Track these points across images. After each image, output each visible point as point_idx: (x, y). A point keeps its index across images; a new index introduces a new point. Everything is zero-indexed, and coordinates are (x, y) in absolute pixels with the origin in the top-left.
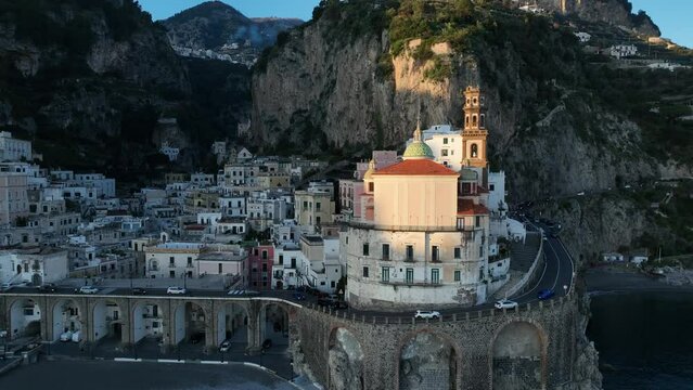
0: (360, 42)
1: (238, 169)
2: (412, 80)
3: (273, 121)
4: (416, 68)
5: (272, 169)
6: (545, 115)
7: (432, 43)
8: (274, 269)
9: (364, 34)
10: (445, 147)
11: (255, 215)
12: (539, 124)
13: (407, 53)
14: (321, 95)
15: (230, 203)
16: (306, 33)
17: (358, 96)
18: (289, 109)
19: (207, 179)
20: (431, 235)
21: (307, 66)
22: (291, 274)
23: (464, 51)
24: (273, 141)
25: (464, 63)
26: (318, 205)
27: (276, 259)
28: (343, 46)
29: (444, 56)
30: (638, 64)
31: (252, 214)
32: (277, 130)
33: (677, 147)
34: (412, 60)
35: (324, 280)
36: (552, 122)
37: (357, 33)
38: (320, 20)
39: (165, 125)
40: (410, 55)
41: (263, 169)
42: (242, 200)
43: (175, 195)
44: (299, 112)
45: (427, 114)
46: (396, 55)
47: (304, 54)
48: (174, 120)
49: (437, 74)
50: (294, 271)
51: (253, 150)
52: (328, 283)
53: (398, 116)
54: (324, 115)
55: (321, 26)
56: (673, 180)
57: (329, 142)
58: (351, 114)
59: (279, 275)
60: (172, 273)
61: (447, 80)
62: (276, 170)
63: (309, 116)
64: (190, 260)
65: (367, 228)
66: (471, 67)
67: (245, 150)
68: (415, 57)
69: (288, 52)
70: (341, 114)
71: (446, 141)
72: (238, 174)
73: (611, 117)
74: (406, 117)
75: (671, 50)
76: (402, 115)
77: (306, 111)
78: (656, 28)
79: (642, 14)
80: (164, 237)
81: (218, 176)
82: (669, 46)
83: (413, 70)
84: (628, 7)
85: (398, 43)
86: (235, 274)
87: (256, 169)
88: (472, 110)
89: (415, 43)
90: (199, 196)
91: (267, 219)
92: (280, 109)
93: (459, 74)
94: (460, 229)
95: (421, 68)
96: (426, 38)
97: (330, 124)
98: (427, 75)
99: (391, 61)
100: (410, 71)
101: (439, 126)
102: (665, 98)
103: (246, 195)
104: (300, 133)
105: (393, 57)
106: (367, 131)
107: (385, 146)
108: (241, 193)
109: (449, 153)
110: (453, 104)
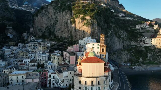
0: (65, 12)
1: (33, 45)
2: (80, 25)
3: (40, 29)
4: (82, 22)
5: (42, 44)
6: (109, 32)
7: (86, 16)
8: (48, 79)
9: (66, 10)
10: (93, 46)
11: (40, 60)
12: (108, 34)
13: (79, 18)
14: (54, 23)
15: (31, 55)
16: (49, 7)
17: (64, 25)
18: (45, 26)
19: (22, 45)
20: (98, 78)
21: (49, 15)
22: (53, 80)
23: (94, 19)
24: (41, 34)
25: (94, 22)
26: (58, 59)
27: (49, 76)
28: (60, 12)
29: (89, 20)
30: (125, 18)
31: (39, 60)
32: (41, 31)
33: (134, 38)
34: (81, 20)
35: (64, 84)
36: (111, 34)
37: (64, 10)
38: (53, 4)
39: (9, 29)
40: (80, 19)
41: (40, 44)
42: (35, 54)
43: (14, 51)
44: (47, 27)
45: (85, 34)
46: (76, 18)
47: (48, 12)
48: (11, 27)
49: (87, 24)
50: (54, 80)
51: (35, 36)
52: (65, 85)
53: (77, 33)
54: (55, 29)
55: (53, 6)
56: (133, 45)
57: (56, 36)
58: (62, 30)
59: (50, 81)
60: (17, 81)
61: (90, 26)
62: (43, 44)
63: (50, 28)
64: (23, 77)
65: (80, 77)
66: (95, 23)
67: (33, 37)
68: (82, 19)
69: (44, 12)
70: (59, 29)
71: (93, 45)
72: (33, 46)
73: (121, 31)
74: (79, 34)
75: (127, 13)
76: (78, 33)
77: (49, 27)
78: (124, 7)
79: (121, 4)
80: (14, 69)
81: (26, 44)
82: (127, 12)
83: (81, 22)
84: (119, 2)
85: (76, 15)
86: (37, 82)
87: (38, 44)
88: (102, 40)
89: (81, 16)
90: (22, 52)
91: (43, 61)
92: (42, 26)
93: (93, 24)
94: (105, 76)
95: (83, 22)
96: (84, 15)
97: (56, 31)
98: (85, 24)
99: (75, 19)
100: (80, 23)
101: (88, 37)
102: (131, 26)
103: (36, 52)
104: (48, 33)
105: (75, 18)
106: (67, 34)
107: (73, 41)
108: (34, 52)
109: (94, 48)
110: (91, 32)
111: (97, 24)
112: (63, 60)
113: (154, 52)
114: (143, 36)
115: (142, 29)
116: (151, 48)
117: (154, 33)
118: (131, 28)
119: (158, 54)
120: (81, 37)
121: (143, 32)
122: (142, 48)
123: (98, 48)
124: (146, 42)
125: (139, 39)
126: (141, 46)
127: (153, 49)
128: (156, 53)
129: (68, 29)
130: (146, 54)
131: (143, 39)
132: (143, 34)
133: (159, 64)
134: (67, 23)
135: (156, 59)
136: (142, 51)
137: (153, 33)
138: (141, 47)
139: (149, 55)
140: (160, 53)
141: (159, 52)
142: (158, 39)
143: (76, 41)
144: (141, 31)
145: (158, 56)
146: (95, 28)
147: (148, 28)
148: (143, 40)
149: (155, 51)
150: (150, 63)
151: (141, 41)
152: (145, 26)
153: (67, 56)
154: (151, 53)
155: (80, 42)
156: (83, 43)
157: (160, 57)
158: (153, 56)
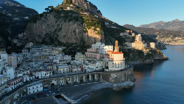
0: (72, 22)
2: (93, 34)
5: (54, 49)
7: (96, 28)
8: (84, 69)
13: (91, 29)
16: (48, 15)
17: (71, 33)
18: (44, 33)
20: (121, 61)
21: (49, 22)
23: (102, 30)
25: (102, 32)
27: (84, 67)
28: (66, 22)
29: (99, 30)
30: (110, 26)
31: (65, 59)
32: (41, 38)
34: (93, 31)
37: (70, 20)
41: (52, 49)
44: (47, 34)
45: (96, 40)
46: (89, 29)
47: (48, 20)
49: (98, 33)
53: (89, 40)
54: (58, 36)
55: (53, 14)
57: (60, 42)
58: (68, 37)
60: (64, 72)
61: (100, 35)
65: (112, 61)
68: (94, 30)
69: (43, 19)
70: (65, 36)
73: (111, 38)
74: (91, 40)
77: (49, 33)
79: (99, 10)
81: (30, 50)
85: (89, 27)
86: (80, 70)
89: (93, 27)
91: (68, 60)
92: (42, 33)
93: (102, 34)
94: (123, 60)
97: (60, 38)
98: (96, 33)
99: (87, 29)
101: (99, 43)
103: (54, 55)
104: (49, 39)
106: (75, 41)
107: (86, 45)
108: (53, 55)
110: (101, 39)
114: (126, 41)
115: (124, 36)
116: (132, 50)
117: (132, 39)
118: (116, 35)
119: (136, 54)
120: (93, 42)
123: (111, 48)
124: (128, 46)
125: (123, 44)
128: (135, 53)
129: (76, 36)
130: (129, 54)
131: (126, 43)
132: (126, 40)
133: (137, 60)
134: (74, 31)
135: (135, 57)
136: (126, 52)
138: (125, 49)
139: (131, 55)
141: (137, 52)
142: (136, 43)
143: (89, 45)
144: (124, 38)
145: (136, 55)
146: (103, 36)
147: (128, 36)
149: (134, 51)
150: (132, 60)
151: (125, 45)
152: (126, 34)
153: (90, 55)
154: (132, 53)
155: (92, 46)
156: (95, 47)
157: (137, 55)
158: (133, 55)
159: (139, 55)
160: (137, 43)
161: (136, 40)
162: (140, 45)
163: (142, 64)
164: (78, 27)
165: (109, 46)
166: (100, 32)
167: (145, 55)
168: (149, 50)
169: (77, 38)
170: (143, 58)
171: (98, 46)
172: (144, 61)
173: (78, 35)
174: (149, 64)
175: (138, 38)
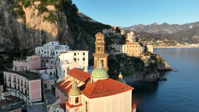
2: (37, 20)
4: (39, 15)
6: (78, 36)
7: (47, 4)
10: (75, 57)
12: (78, 39)
13: (33, 7)
23: (61, 11)
25: (62, 16)
29: (53, 11)
30: (87, 20)
34: (37, 11)
40: (36, 8)
45: (46, 36)
46: (26, 7)
49: (51, 18)
53: (29, 35)
61: (56, 22)
66: (64, 18)
68: (39, 9)
71: (75, 54)
73: (89, 36)
74: (33, 36)
76: (31, 35)
83: (37, 15)
88: (101, 44)
89: (38, 3)
93: (60, 20)
95: (41, 15)
96: (43, 2)
98: (45, 19)
99: (22, 9)
100: (35, 16)
101: (54, 42)
102: (96, 31)
105: (23, 7)
106: (2, 38)
107: (21, 49)
109: (77, 60)
110: (59, 33)
111: (66, 21)
112: (5, 90)
113: (126, 61)
114: (112, 43)
115: (110, 34)
116: (122, 56)
117: (122, 39)
119: (130, 63)
120: (39, 42)
121: (111, 38)
122: (114, 57)
124: (116, 50)
125: (109, 46)
126: (113, 55)
127: (125, 58)
128: (129, 62)
129: (4, 29)
130: (119, 64)
132: (112, 40)
133: (132, 75)
135: (129, 68)
136: (114, 60)
137: (120, 39)
139: (122, 65)
140: (132, 62)
141: (131, 60)
142: (129, 45)
143: (27, 50)
144: (108, 37)
145: (130, 65)
146: (64, 26)
147: (116, 34)
148: (113, 47)
149: (127, 59)
151: (111, 48)
152: (111, 31)
153: (15, 82)
154: (123, 63)
155: (36, 52)
156: (43, 53)
157: (132, 66)
158: (125, 65)
159: (135, 66)
160: (131, 45)
161: (128, 41)
162: (136, 48)
163: (141, 80)
164: (8, 7)
165: (77, 52)
166: (55, 14)
167: (146, 65)
168: (150, 57)
169: (6, 32)
170: (142, 70)
171: (50, 53)
172: (145, 76)
173: (9, 25)
174: (154, 82)
175: (132, 37)
